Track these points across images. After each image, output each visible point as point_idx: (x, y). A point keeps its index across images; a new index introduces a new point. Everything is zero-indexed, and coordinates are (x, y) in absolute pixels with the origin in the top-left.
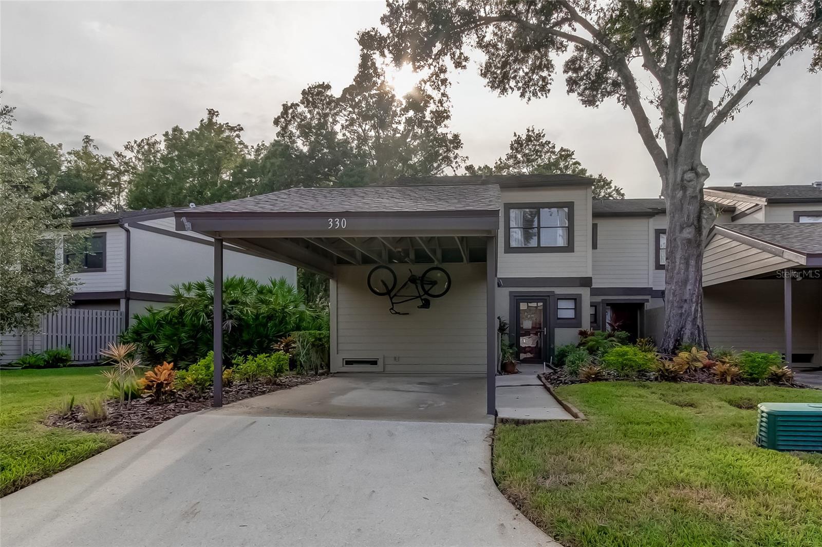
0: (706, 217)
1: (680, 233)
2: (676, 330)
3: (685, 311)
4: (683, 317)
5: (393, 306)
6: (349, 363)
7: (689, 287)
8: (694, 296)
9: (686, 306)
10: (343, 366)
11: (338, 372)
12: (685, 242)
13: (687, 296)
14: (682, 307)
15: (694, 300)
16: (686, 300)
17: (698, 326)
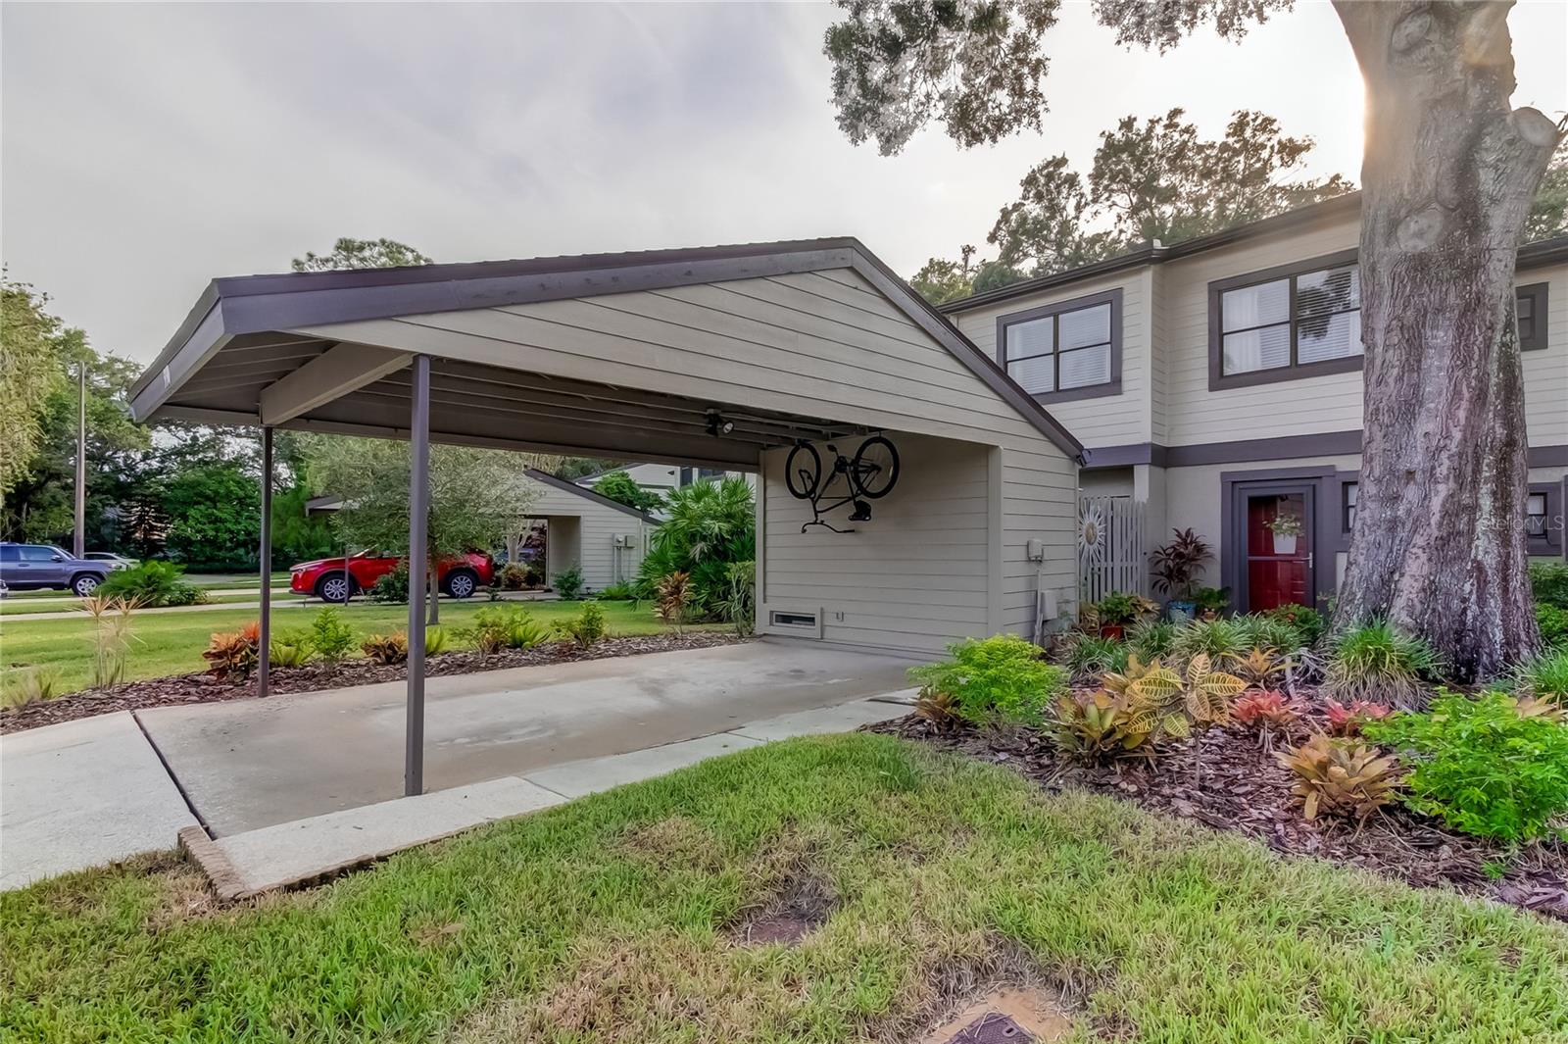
0: (1491, 158)
1: (1387, 244)
2: (1375, 577)
3: (1409, 512)
4: (1402, 534)
5: (816, 516)
6: (786, 619)
7: (1426, 425)
8: (1444, 455)
9: (1412, 493)
10: (771, 624)
11: (765, 635)
12: (1402, 269)
13: (1417, 460)
14: (1396, 498)
15: (1442, 470)
16: (1410, 474)
17: (1479, 567)
